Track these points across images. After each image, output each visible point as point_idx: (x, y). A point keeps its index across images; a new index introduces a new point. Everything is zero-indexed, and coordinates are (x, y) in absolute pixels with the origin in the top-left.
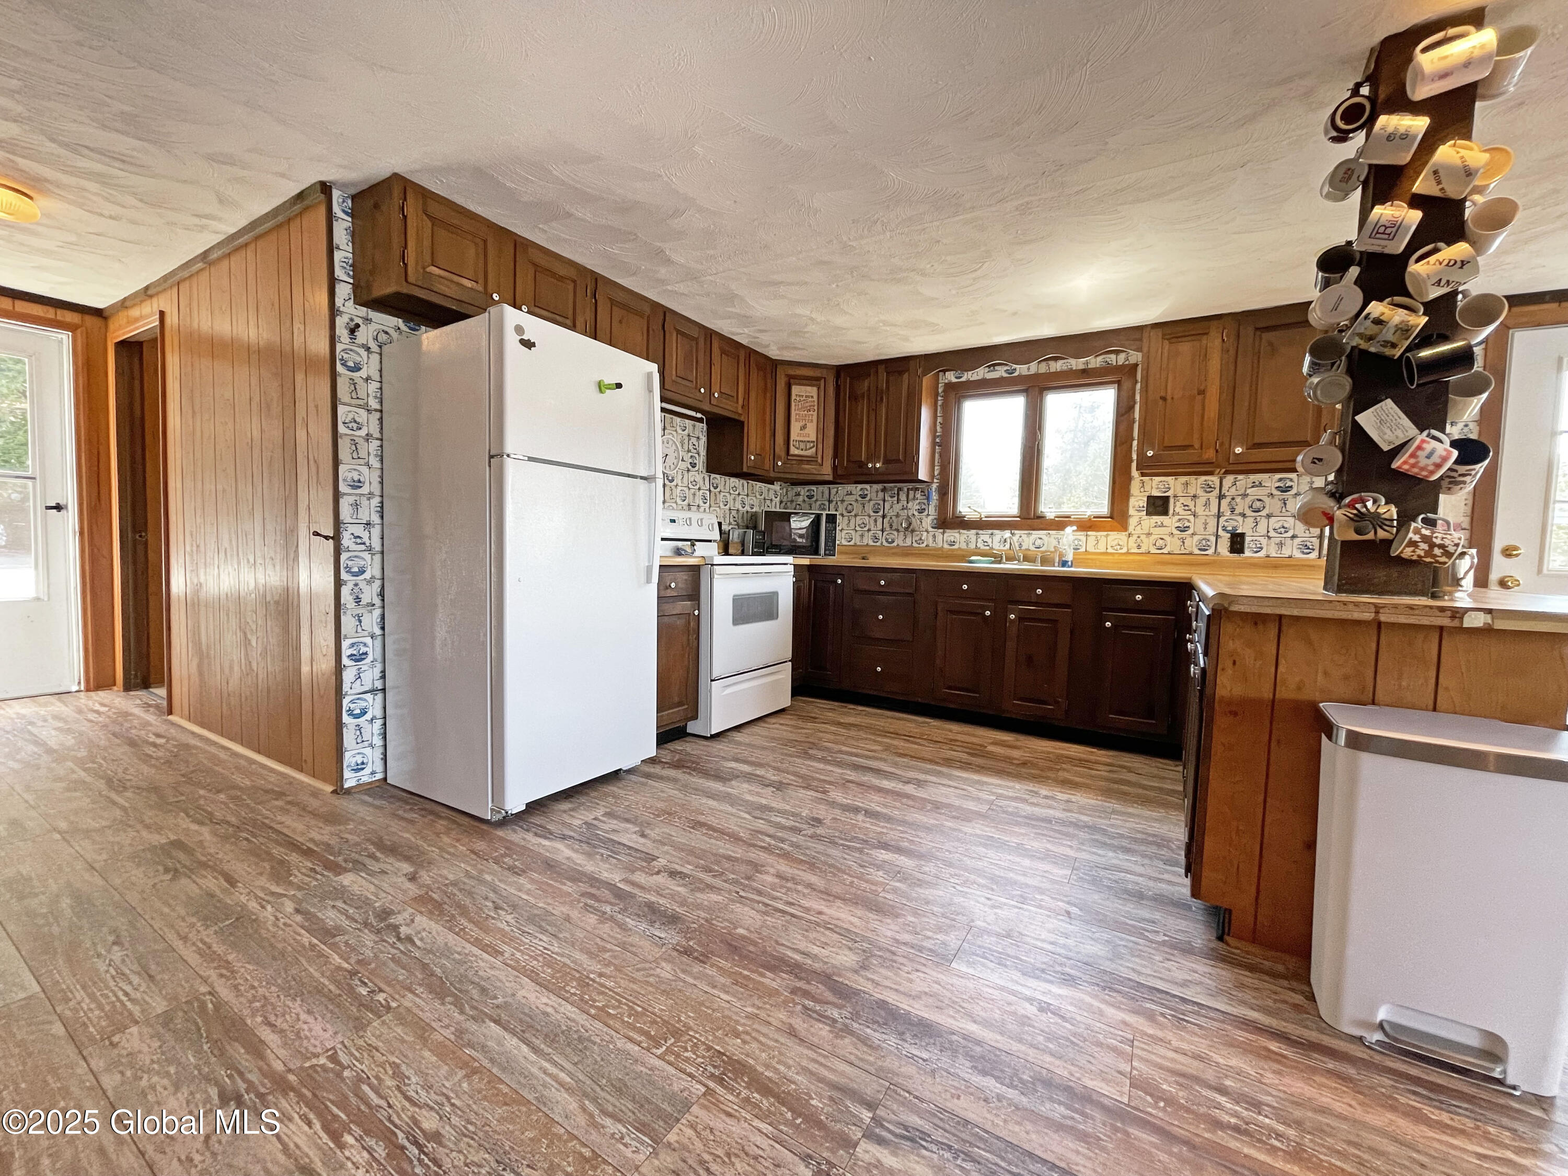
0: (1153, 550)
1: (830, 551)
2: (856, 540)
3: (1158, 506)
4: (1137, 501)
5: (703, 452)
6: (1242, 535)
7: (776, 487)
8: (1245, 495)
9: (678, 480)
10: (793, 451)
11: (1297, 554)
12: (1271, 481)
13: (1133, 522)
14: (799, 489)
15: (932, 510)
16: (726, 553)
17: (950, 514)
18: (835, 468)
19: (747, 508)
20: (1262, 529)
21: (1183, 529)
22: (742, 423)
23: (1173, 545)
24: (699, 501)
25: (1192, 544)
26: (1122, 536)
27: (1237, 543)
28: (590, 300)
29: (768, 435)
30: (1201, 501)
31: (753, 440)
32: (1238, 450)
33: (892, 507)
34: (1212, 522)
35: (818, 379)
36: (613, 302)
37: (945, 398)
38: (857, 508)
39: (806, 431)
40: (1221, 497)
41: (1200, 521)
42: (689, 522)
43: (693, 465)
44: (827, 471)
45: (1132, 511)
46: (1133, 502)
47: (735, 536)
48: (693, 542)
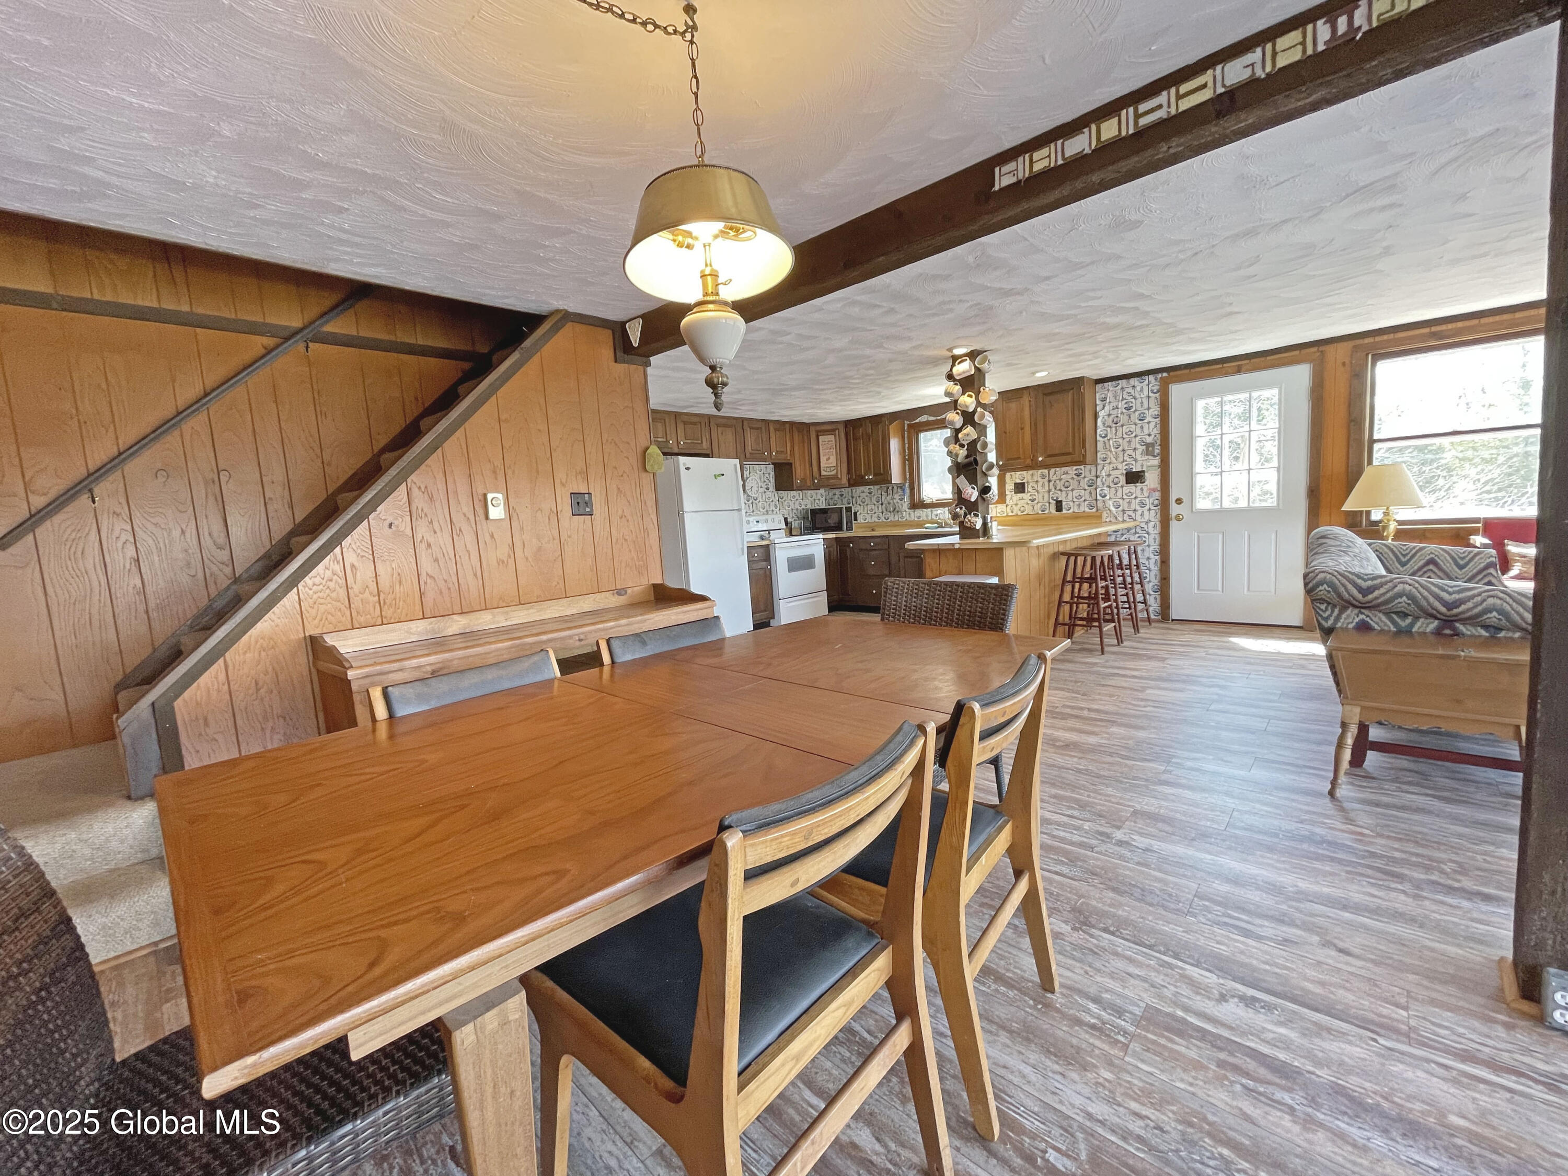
0: (1020, 513)
1: (850, 528)
2: (869, 519)
3: (1020, 488)
4: (1010, 486)
5: (773, 481)
6: (1061, 502)
7: (822, 491)
8: (1060, 480)
9: (759, 499)
10: (823, 473)
11: (1087, 510)
12: (1072, 470)
13: (1008, 498)
14: (835, 491)
15: (906, 499)
16: (791, 535)
17: (917, 500)
18: (849, 480)
19: (803, 507)
20: (1070, 497)
21: (1033, 500)
22: (791, 464)
23: (1029, 509)
24: (773, 508)
25: (1038, 508)
26: (1004, 506)
27: (1059, 506)
28: (708, 428)
29: (807, 466)
30: (1040, 484)
31: (798, 471)
32: (1040, 459)
33: (886, 499)
34: (1046, 495)
35: (834, 430)
36: (718, 426)
37: (909, 432)
38: (867, 500)
39: (830, 461)
40: (1049, 481)
41: (1041, 496)
42: (766, 521)
43: (768, 489)
44: (845, 481)
45: (1007, 492)
46: (1007, 486)
47: (795, 524)
48: (769, 531)
